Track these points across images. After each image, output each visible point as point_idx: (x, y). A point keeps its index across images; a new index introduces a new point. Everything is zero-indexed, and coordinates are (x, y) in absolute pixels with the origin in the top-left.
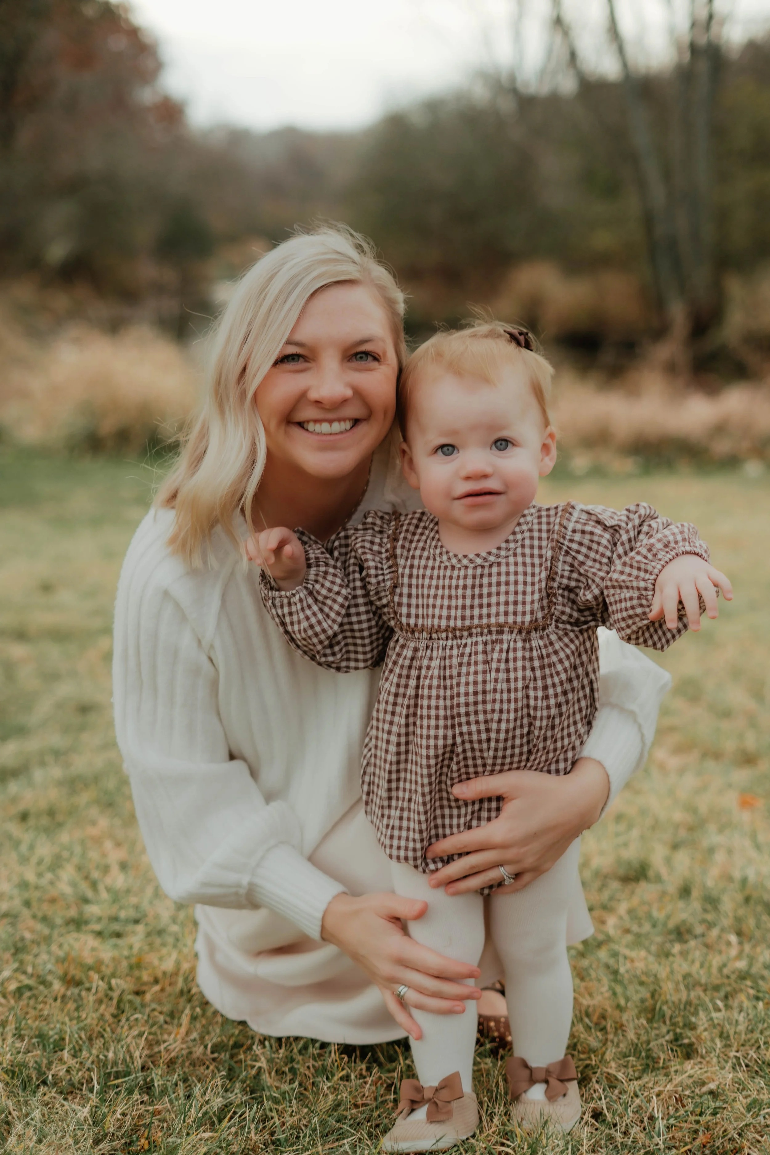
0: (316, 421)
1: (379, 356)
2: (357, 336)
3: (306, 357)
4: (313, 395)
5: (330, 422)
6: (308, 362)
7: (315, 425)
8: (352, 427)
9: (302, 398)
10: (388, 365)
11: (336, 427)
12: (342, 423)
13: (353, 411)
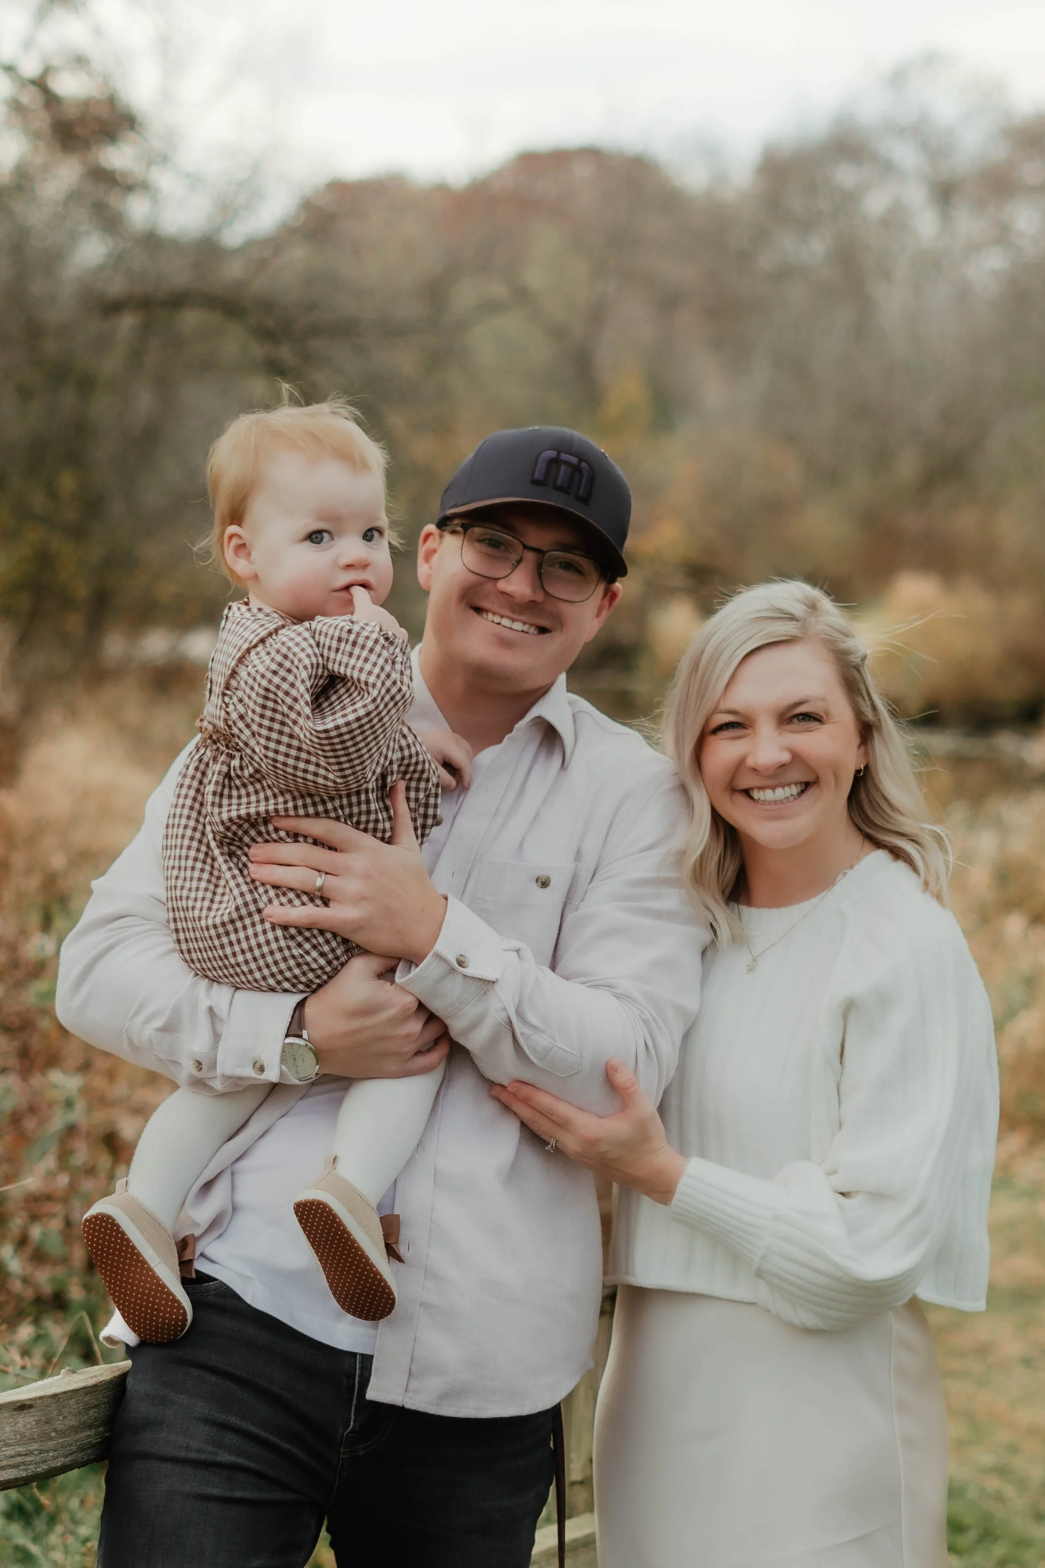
0: (761, 788)
1: (820, 716)
2: (791, 700)
3: (743, 724)
4: (750, 762)
5: (773, 788)
6: (746, 728)
7: (759, 791)
8: (803, 791)
9: (740, 764)
10: (834, 723)
11: (780, 793)
12: (787, 789)
13: (797, 774)
